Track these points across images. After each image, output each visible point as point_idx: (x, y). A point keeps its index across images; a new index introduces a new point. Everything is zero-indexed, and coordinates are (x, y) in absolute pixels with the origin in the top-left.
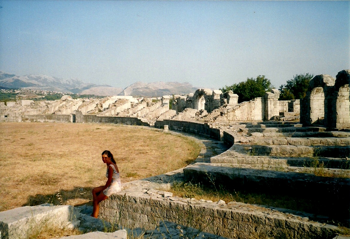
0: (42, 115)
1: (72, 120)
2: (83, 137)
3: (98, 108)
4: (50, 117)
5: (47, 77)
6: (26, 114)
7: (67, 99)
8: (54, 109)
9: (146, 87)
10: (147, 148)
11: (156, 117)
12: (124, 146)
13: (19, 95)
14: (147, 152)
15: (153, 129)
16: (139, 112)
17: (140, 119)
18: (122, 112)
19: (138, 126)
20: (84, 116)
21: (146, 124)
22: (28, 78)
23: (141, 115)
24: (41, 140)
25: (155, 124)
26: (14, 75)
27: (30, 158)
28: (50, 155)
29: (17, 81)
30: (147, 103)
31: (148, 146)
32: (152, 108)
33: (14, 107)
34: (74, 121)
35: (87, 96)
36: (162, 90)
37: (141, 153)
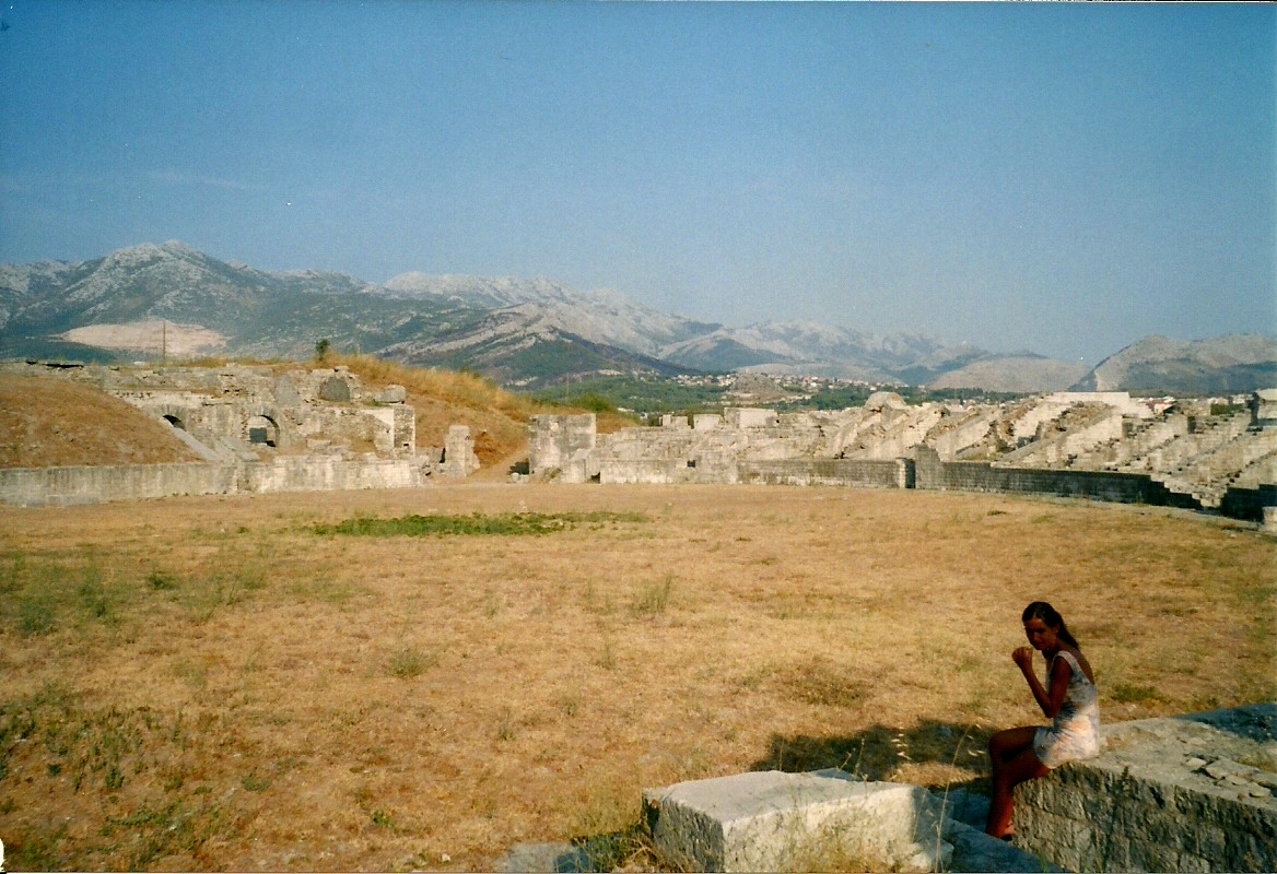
0: (803, 459)
1: (902, 481)
2: (944, 542)
3: (997, 436)
4: (827, 468)
5: (819, 328)
6: (753, 456)
7: (887, 407)
8: (843, 439)
9: (1183, 356)
10: (1190, 593)
11: (1228, 475)
12: (1097, 580)
13: (730, 393)
14: (1196, 611)
15: (1213, 518)
16: (1158, 454)
17: (1160, 480)
18: (1088, 452)
19: (1150, 508)
20: (945, 464)
21: (1185, 501)
22: (759, 336)
23: (1163, 464)
24: (800, 546)
25: (1224, 500)
26: (715, 327)
27: (771, 607)
28: (831, 598)
29: (727, 344)
30: (1191, 419)
31: (1195, 585)
32: (1212, 438)
33: (715, 433)
34: (910, 485)
35: (956, 395)
36: (1251, 366)
37: (1166, 611)
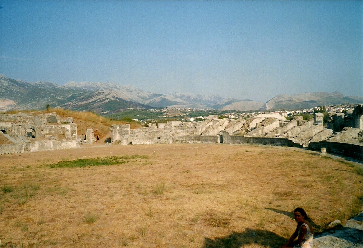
0: (190, 136)
1: (219, 141)
2: (236, 162)
3: (245, 128)
4: (198, 138)
5: (190, 94)
6: (176, 135)
7: (213, 120)
8: (202, 129)
9: (289, 99)
10: (309, 179)
11: (310, 138)
12: (282, 175)
13: (165, 114)
14: (313, 186)
15: (307, 151)
16: (290, 132)
17: (291, 140)
18: (270, 132)
19: (289, 148)
20: (231, 136)
21: (298, 146)
22: (173, 97)
23: (291, 135)
24: (195, 165)
25: (309, 145)
26: (161, 95)
27: (192, 189)
28: (209, 185)
29: (164, 100)
30: (298, 121)
31: (309, 175)
32: (304, 127)
33: (165, 129)
34: (221, 142)
35: (229, 112)
36: (307, 101)
37: (305, 186)
